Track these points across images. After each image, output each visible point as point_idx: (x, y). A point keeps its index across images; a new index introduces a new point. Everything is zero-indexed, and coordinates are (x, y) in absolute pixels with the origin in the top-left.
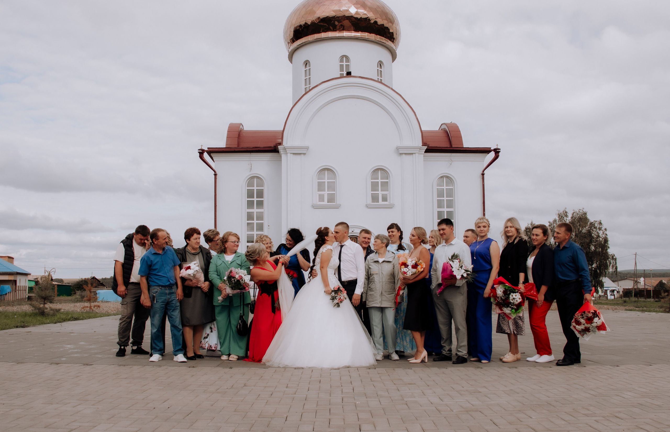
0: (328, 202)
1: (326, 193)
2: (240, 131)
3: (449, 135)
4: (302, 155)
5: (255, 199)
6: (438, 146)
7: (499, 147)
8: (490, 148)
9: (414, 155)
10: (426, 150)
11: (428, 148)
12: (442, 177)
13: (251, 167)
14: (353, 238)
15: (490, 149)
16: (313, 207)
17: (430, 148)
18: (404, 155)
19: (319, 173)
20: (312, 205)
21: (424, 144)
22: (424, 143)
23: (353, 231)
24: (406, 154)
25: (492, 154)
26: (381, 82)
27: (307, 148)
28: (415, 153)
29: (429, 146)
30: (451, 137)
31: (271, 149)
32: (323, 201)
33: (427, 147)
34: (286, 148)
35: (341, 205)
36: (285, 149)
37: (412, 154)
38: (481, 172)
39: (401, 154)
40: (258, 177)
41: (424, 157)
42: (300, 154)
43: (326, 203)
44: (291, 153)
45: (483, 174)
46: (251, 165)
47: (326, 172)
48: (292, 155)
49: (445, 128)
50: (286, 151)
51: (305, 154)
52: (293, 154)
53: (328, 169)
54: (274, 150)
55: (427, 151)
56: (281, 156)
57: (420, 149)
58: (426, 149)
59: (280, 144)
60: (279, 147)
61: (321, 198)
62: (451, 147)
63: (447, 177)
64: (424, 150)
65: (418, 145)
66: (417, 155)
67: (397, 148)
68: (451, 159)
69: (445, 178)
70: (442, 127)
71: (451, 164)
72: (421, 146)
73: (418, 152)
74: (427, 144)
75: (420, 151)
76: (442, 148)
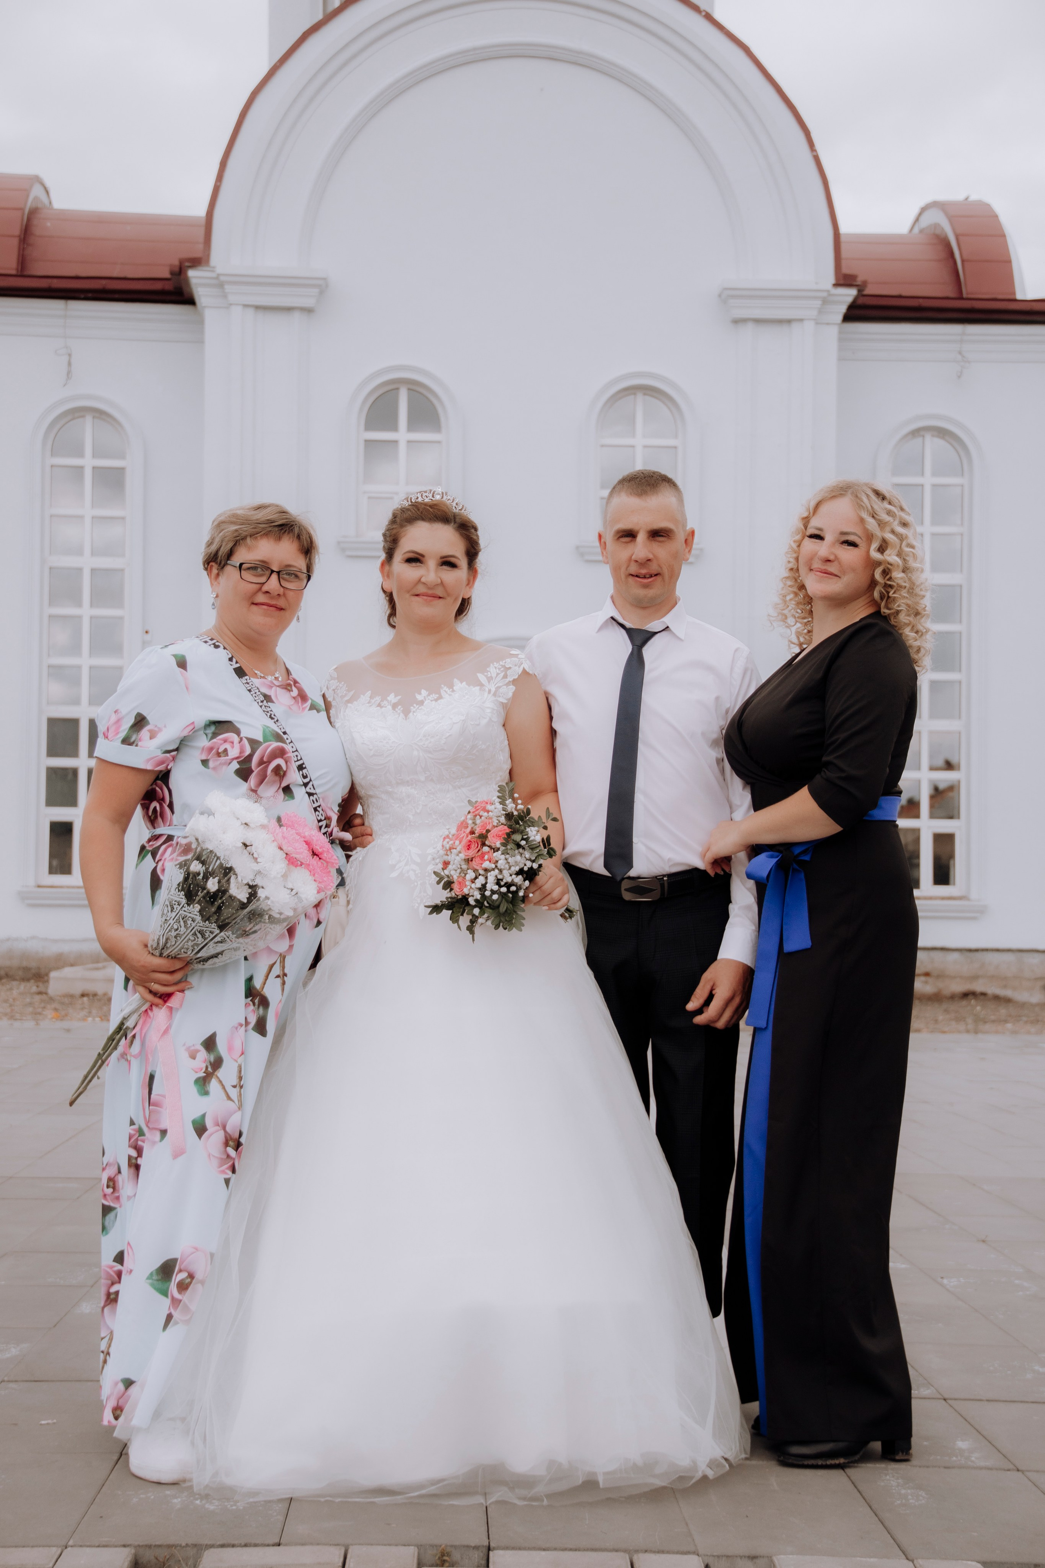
1: (399, 491)
2: (33, 212)
3: (953, 255)
4: (297, 315)
6: (904, 294)
9: (795, 326)
10: (852, 307)
11: (861, 301)
12: (916, 433)
13: (69, 364)
16: (343, 550)
17: (869, 302)
18: (750, 326)
19: (370, 401)
20: (339, 543)
21: (844, 280)
22: (848, 277)
24: (758, 321)
27: (321, 286)
28: (801, 320)
29: (867, 292)
30: (962, 262)
31: (158, 286)
33: (852, 292)
34: (222, 278)
36: (221, 285)
37: (789, 321)
39: (737, 322)
40: (100, 414)
41: (840, 340)
42: (289, 309)
44: (246, 306)
46: (70, 355)
47: (403, 396)
48: (250, 312)
49: (938, 225)
50: (225, 296)
51: (308, 311)
52: (259, 308)
53: (413, 387)
54: (176, 293)
55: (856, 313)
56: (201, 322)
57: (825, 302)
58: (850, 300)
59: (196, 262)
60: (191, 273)
62: (961, 298)
63: (942, 433)
64: (843, 309)
65: (817, 283)
66: (809, 326)
67: (720, 296)
68: (960, 353)
69: (928, 438)
70: (926, 221)
71: (959, 377)
72: (828, 291)
73: (814, 313)
74: (859, 283)
75: (820, 312)
76: (921, 301)
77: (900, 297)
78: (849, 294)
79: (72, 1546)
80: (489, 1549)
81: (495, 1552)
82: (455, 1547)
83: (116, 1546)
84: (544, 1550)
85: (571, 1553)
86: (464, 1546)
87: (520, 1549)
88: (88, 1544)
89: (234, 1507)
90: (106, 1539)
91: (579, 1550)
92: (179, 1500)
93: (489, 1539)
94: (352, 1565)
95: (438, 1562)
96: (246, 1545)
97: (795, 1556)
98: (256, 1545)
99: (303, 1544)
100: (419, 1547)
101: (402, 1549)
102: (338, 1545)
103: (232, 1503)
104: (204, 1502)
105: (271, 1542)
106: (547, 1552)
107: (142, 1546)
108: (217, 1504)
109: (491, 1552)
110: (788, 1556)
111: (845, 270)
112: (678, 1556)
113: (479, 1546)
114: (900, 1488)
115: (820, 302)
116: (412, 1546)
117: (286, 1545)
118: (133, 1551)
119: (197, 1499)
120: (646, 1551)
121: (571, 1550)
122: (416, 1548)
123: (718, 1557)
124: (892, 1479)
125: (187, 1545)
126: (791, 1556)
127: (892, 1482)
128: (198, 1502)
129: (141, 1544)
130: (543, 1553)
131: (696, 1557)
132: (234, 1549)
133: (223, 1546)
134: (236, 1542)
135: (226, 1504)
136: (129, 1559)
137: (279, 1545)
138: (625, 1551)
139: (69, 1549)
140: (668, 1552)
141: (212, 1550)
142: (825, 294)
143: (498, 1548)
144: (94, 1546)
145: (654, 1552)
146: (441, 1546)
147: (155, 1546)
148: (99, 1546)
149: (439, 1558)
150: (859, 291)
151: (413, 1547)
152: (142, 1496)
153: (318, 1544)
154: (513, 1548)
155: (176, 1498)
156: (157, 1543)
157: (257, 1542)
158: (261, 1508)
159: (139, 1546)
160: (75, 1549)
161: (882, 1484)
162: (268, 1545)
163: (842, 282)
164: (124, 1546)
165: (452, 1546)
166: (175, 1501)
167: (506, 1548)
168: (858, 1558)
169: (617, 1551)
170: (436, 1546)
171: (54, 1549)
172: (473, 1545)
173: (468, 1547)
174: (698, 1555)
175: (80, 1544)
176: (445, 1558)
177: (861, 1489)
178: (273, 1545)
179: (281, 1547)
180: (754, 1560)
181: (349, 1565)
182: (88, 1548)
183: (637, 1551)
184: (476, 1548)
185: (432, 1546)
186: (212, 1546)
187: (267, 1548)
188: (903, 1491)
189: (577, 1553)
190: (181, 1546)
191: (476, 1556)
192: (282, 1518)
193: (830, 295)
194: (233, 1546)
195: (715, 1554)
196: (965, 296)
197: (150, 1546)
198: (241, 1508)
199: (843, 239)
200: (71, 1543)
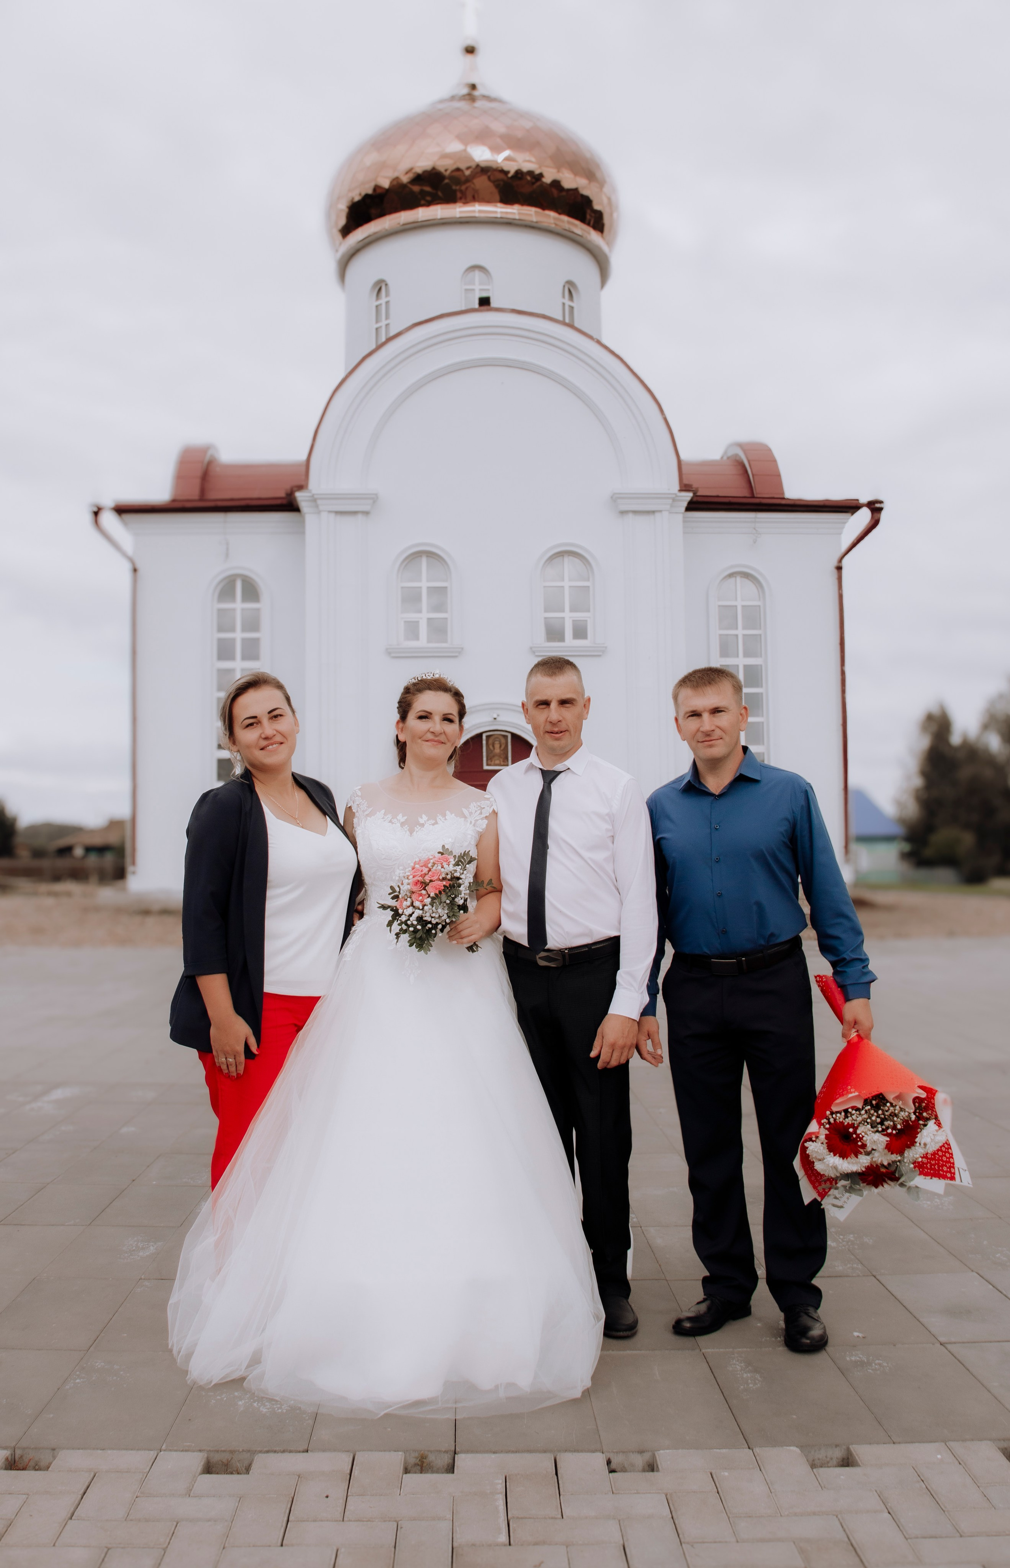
0: (429, 641)
1: (423, 617)
2: (209, 463)
3: (746, 471)
4: (359, 516)
5: (239, 635)
6: (721, 495)
7: (881, 499)
8: (858, 500)
9: (657, 515)
10: (690, 503)
11: (695, 499)
12: (731, 575)
13: (227, 549)
14: (496, 736)
15: (857, 502)
16: (389, 653)
17: (700, 499)
18: (631, 515)
19: (405, 563)
20: (387, 648)
21: (684, 487)
22: (686, 485)
23: (495, 719)
24: (634, 512)
25: (864, 516)
26: (571, 326)
27: (373, 498)
28: (660, 511)
29: (699, 494)
30: (753, 475)
31: (278, 502)
32: (417, 638)
33: (690, 495)
34: (315, 497)
35: (462, 649)
36: (314, 500)
37: (653, 512)
38: (835, 563)
39: (623, 513)
40: (244, 577)
41: (684, 522)
42: (354, 513)
43: (423, 641)
44: (328, 511)
45: (839, 568)
46: (227, 544)
47: (424, 560)
48: (332, 515)
49: (737, 455)
50: (318, 506)
51: (367, 513)
52: (338, 513)
53: (430, 554)
54: (289, 505)
55: (694, 506)
56: (304, 521)
57: (674, 500)
58: (689, 499)
59: (300, 488)
60: (297, 494)
61: (412, 630)
62: (753, 497)
63: (746, 575)
64: (685, 504)
65: (669, 489)
66: (665, 514)
67: (612, 497)
68: (755, 529)
69: (738, 579)
70: (731, 453)
71: (755, 542)
72: (676, 494)
73: (668, 507)
74: (694, 489)
75: (672, 506)
76: (730, 499)
77: (718, 497)
78: (688, 496)
79: (164, 1450)
80: (455, 1453)
81: (459, 1455)
82: (431, 1452)
83: (194, 1452)
84: (494, 1453)
85: (513, 1455)
86: (437, 1451)
87: (477, 1452)
88: (175, 1448)
89: (280, 1411)
90: (188, 1444)
91: (519, 1452)
92: (243, 1402)
93: (455, 1442)
94: (356, 1474)
95: (419, 1463)
96: (284, 1451)
97: (670, 1451)
98: (291, 1452)
99: (324, 1451)
100: (405, 1452)
101: (392, 1453)
102: (348, 1451)
103: (279, 1406)
104: (259, 1404)
105: (301, 1449)
106: (497, 1455)
107: (212, 1451)
108: (268, 1407)
109: (456, 1455)
110: (666, 1451)
111: (685, 482)
112: (589, 1454)
113: (448, 1451)
114: (742, 1372)
115: (670, 501)
116: (400, 1451)
117: (312, 1451)
118: (206, 1455)
119: (255, 1402)
120: (566, 1451)
121: (513, 1452)
122: (403, 1453)
123: (617, 1452)
124: (737, 1363)
125: (243, 1451)
126: (668, 1451)
127: (737, 1366)
128: (255, 1404)
129: (212, 1449)
130: (493, 1456)
131: (599, 1454)
132: (276, 1455)
133: (268, 1452)
134: (277, 1449)
135: (275, 1406)
136: (202, 1463)
137: (307, 1451)
138: (551, 1451)
139: (162, 1453)
140: (582, 1451)
141: (260, 1454)
142: (674, 496)
143: (462, 1452)
144: (179, 1451)
145: (572, 1451)
146: (421, 1451)
147: (221, 1451)
148: (182, 1451)
149: (420, 1460)
150: (694, 494)
151: (401, 1453)
152: (218, 1397)
153: (335, 1451)
154: (472, 1452)
155: (241, 1400)
156: (223, 1449)
157: (292, 1449)
158: (298, 1411)
159: (210, 1451)
160: (166, 1452)
161: (731, 1369)
162: (299, 1452)
163: (684, 489)
164: (200, 1451)
165: (429, 1451)
166: (240, 1403)
167: (467, 1452)
168: (715, 1450)
169: (545, 1452)
170: (418, 1451)
171: (152, 1452)
172: (444, 1450)
173: (440, 1451)
174: (603, 1453)
175: (170, 1448)
176: (424, 1460)
177: (716, 1375)
178: (303, 1452)
179: (309, 1453)
180: (642, 1454)
181: (354, 1473)
182: (175, 1453)
183: (559, 1451)
184: (446, 1452)
185: (414, 1451)
186: (261, 1452)
187: (298, 1454)
188: (745, 1375)
189: (517, 1455)
190: (239, 1451)
191: (446, 1457)
192: (311, 1422)
193: (677, 496)
194: (275, 1452)
195: (615, 1451)
196: (755, 496)
197: (218, 1451)
198: (285, 1411)
199: (682, 463)
200: (164, 1447)
